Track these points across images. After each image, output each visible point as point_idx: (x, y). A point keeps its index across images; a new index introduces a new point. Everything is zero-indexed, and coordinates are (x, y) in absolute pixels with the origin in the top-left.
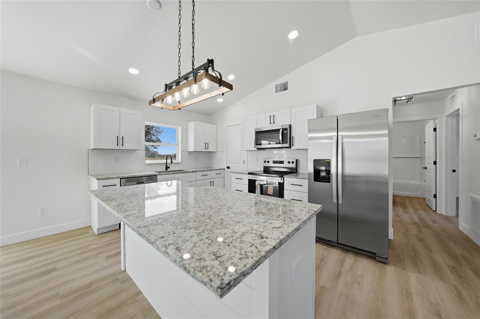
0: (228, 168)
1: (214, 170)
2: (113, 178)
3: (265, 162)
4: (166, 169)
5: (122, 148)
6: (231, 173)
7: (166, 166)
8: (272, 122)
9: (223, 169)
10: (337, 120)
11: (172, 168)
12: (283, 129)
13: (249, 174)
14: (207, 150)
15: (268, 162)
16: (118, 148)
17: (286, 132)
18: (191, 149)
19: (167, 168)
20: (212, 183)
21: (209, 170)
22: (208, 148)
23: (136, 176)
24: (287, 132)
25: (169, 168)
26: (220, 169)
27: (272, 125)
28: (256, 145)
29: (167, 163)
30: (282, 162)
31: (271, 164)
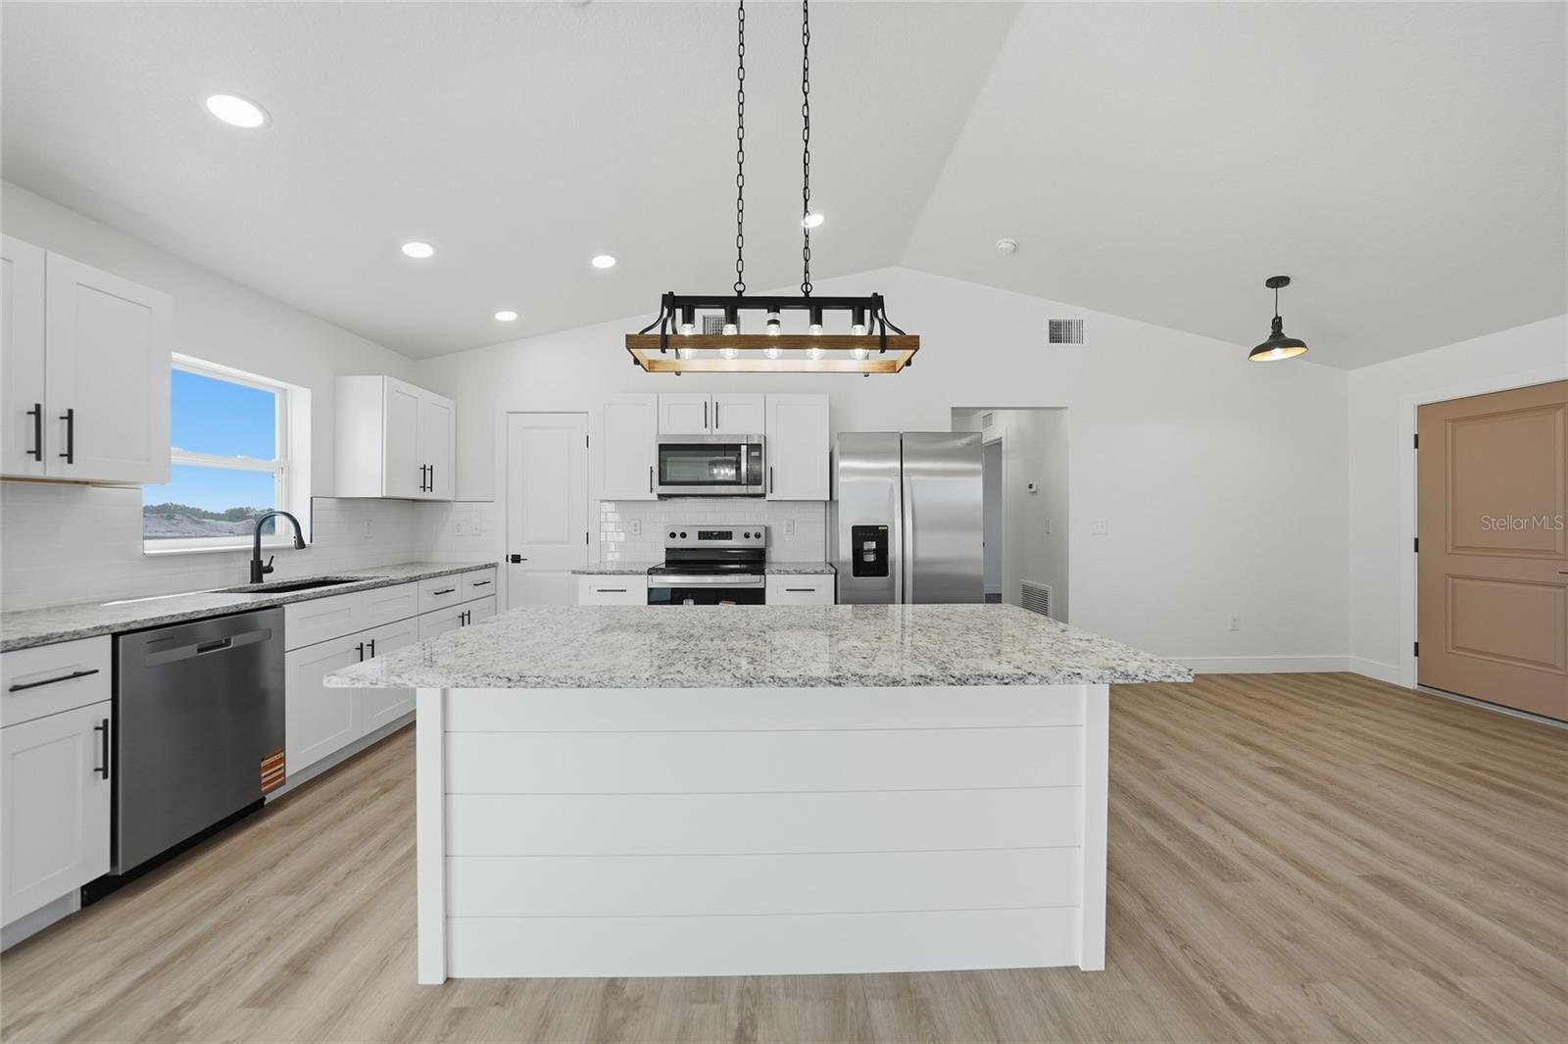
0: (516, 559)
1: (469, 570)
2: (77, 636)
3: (673, 536)
6: (577, 575)
8: (712, 421)
9: (490, 566)
10: (901, 441)
11: (277, 570)
12: (749, 446)
14: (425, 495)
15: (683, 536)
16: (35, 469)
17: (757, 454)
19: (263, 569)
20: (466, 618)
22: (431, 488)
23: (193, 617)
24: (761, 454)
25: (269, 570)
27: (707, 431)
28: (661, 484)
29: (257, 549)
30: (728, 535)
31: (693, 541)
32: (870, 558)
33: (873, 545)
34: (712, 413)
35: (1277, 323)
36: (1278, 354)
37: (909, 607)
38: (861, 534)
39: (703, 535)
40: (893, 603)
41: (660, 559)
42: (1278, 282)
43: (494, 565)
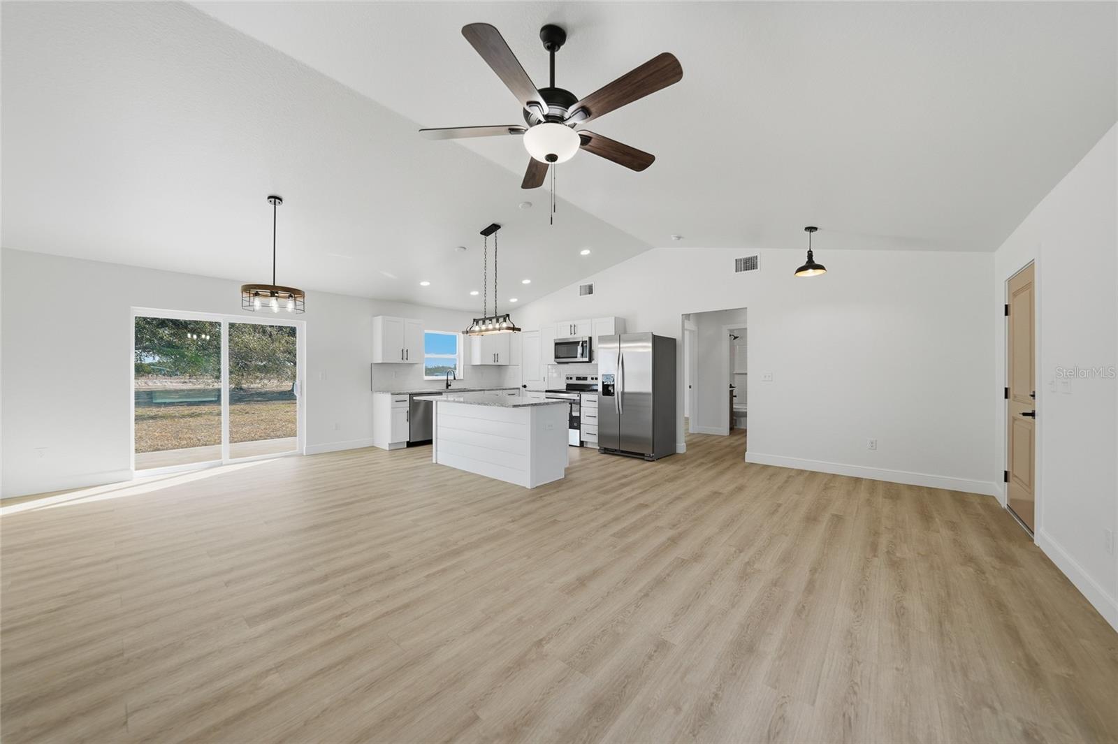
0: (525, 386)
1: (506, 389)
3: (567, 378)
4: (447, 388)
5: (406, 361)
7: (447, 383)
8: (573, 332)
9: (517, 388)
11: (454, 386)
12: (583, 342)
13: (547, 391)
14: (496, 363)
15: (571, 378)
16: (402, 362)
17: (586, 345)
18: (477, 361)
19: (448, 386)
21: (500, 389)
22: (498, 361)
25: (450, 385)
26: (514, 389)
27: (573, 336)
28: (557, 358)
29: (447, 380)
30: (585, 379)
31: (574, 382)
34: (573, 328)
35: (810, 255)
36: (811, 273)
39: (578, 379)
41: (564, 387)
42: (812, 229)
43: (518, 389)
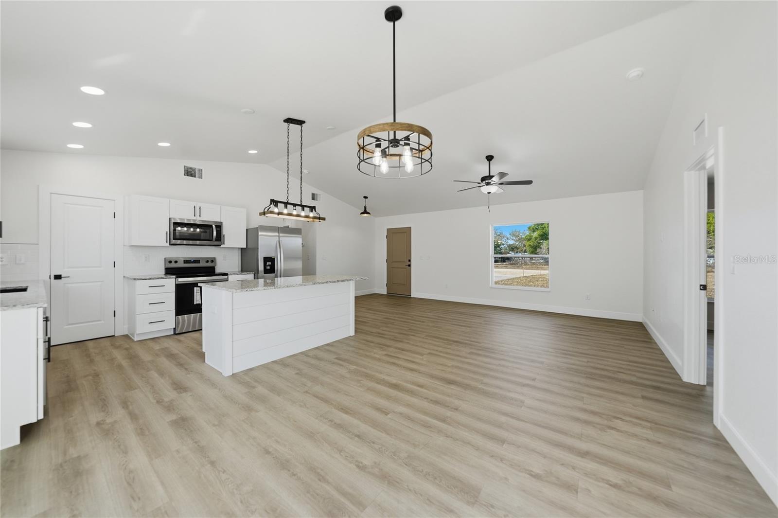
0: (58, 277)
3: (170, 262)
6: (136, 280)
8: (197, 214)
12: (216, 226)
15: (175, 262)
24: (220, 229)
27: (195, 218)
28: (174, 239)
31: (181, 265)
32: (269, 268)
33: (270, 263)
34: (197, 210)
35: (365, 208)
36: (365, 215)
37: (282, 278)
38: (266, 259)
39: (186, 262)
40: (277, 277)
42: (366, 197)
